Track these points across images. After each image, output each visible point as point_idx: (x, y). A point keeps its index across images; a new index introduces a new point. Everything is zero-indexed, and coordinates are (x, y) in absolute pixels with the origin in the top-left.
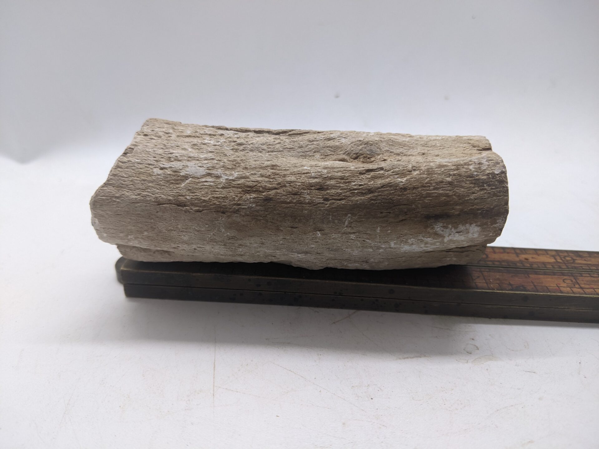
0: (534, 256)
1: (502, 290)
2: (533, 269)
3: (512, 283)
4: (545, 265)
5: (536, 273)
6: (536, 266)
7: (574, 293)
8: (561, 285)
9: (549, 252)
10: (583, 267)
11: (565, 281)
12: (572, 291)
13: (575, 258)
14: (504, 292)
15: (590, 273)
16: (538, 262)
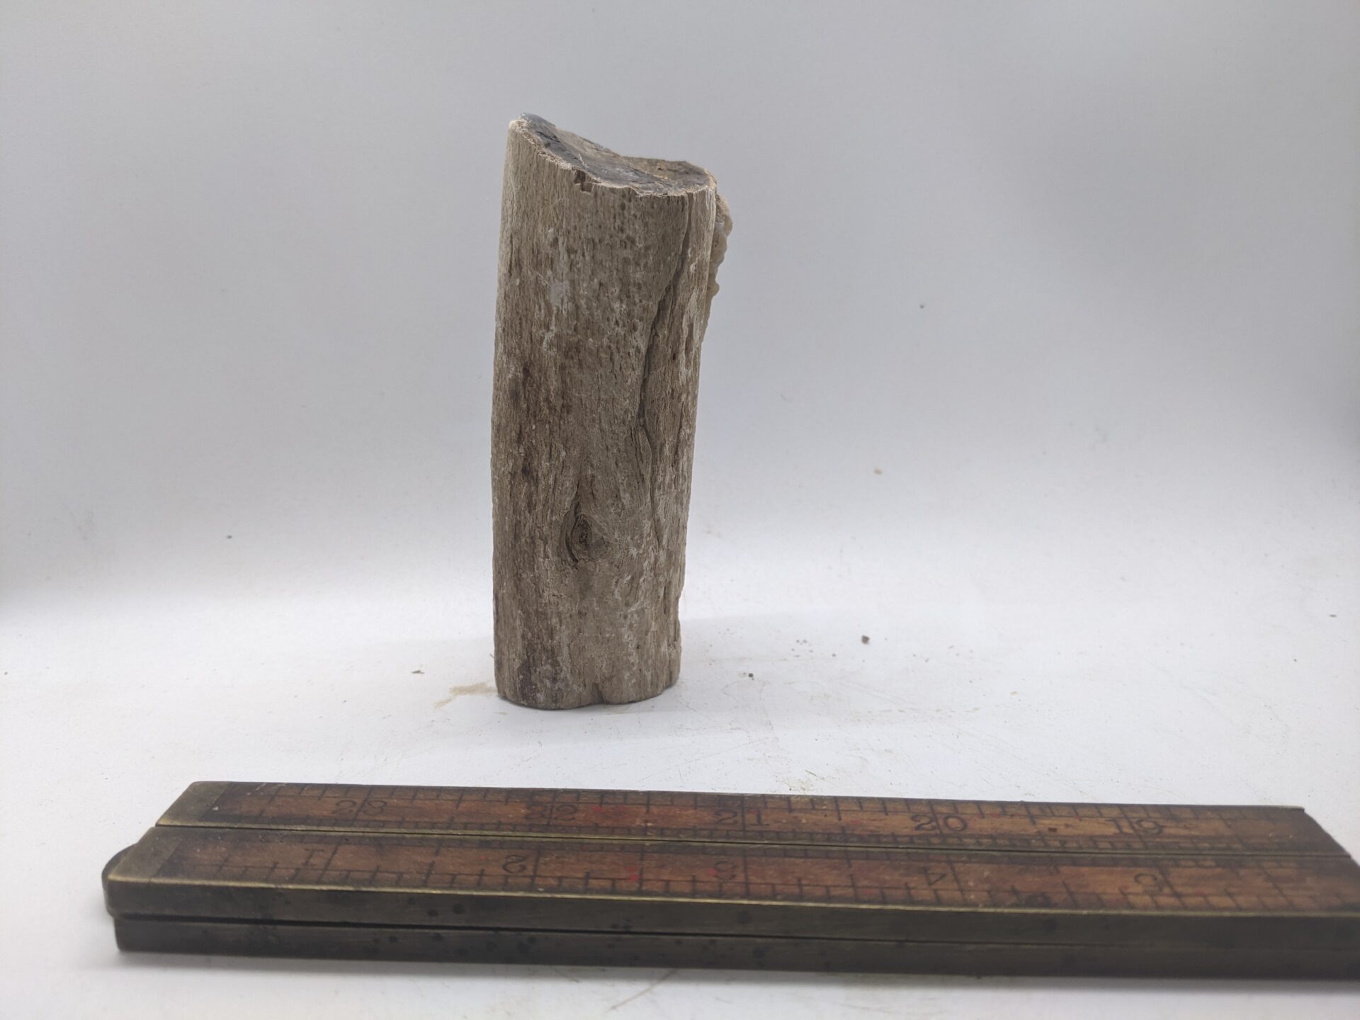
0: (1071, 821)
1: (995, 905)
2: (1067, 852)
3: (1018, 887)
4: (1095, 842)
5: (1075, 863)
6: (1075, 845)
7: (1158, 907)
8: (1131, 890)
9: (1104, 811)
10: (1182, 845)
11: (1141, 878)
12: (1156, 902)
13: (1161, 822)
14: (999, 910)
15: (1195, 857)
16: (1078, 836)
